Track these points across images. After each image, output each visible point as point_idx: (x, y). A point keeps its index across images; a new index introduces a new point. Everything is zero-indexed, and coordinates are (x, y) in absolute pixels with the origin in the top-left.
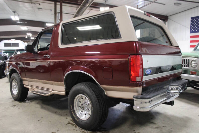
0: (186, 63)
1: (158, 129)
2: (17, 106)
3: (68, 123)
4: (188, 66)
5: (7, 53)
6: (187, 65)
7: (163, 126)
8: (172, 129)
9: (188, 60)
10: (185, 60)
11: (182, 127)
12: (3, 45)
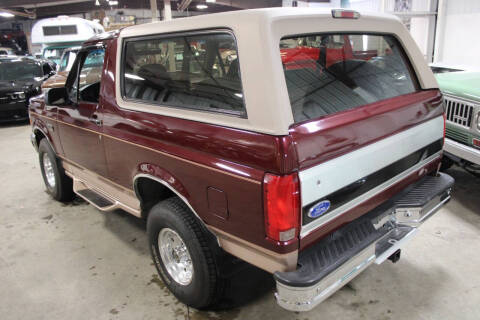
0: (465, 116)
1: (355, 310)
2: (54, 217)
3: (153, 281)
4: (469, 125)
5: (52, 50)
6: (467, 119)
7: (371, 302)
8: (389, 312)
9: (472, 108)
10: (462, 106)
11: (416, 306)
12: (41, 31)
